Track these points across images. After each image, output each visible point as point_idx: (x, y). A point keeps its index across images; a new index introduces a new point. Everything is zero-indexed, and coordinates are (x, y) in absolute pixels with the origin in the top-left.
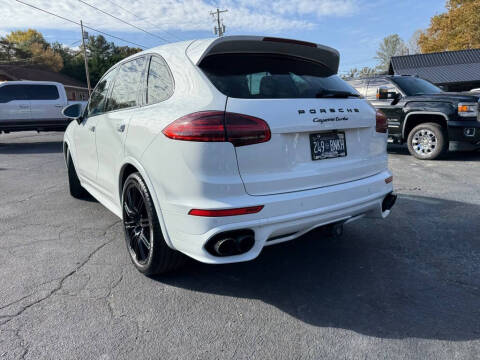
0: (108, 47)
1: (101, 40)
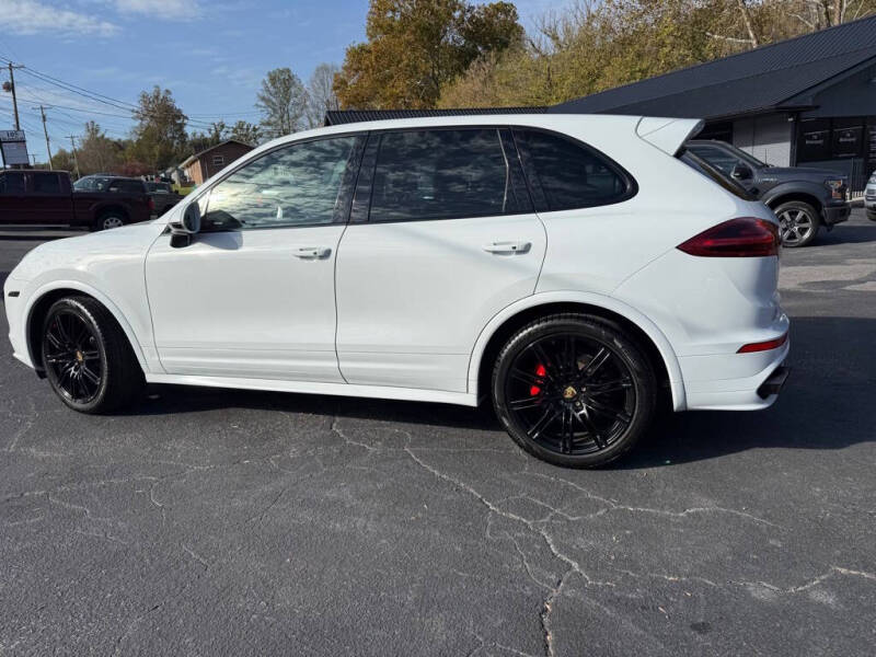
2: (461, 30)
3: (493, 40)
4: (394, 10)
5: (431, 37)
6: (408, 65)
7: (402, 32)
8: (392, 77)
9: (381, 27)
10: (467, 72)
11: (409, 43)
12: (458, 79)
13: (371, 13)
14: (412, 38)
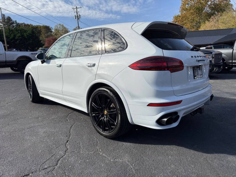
0: (13, 23)
1: (9, 19)
2: (210, 8)
3: (221, 10)
4: (188, 4)
5: (199, 10)
6: (191, 19)
7: (190, 10)
8: (186, 23)
9: (184, 9)
10: (210, 20)
11: (192, 13)
12: (206, 22)
13: (181, 6)
14: (193, 11)
